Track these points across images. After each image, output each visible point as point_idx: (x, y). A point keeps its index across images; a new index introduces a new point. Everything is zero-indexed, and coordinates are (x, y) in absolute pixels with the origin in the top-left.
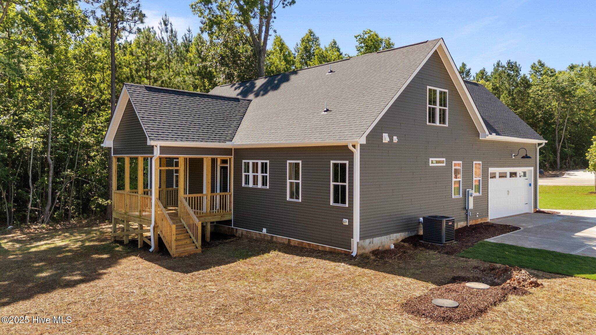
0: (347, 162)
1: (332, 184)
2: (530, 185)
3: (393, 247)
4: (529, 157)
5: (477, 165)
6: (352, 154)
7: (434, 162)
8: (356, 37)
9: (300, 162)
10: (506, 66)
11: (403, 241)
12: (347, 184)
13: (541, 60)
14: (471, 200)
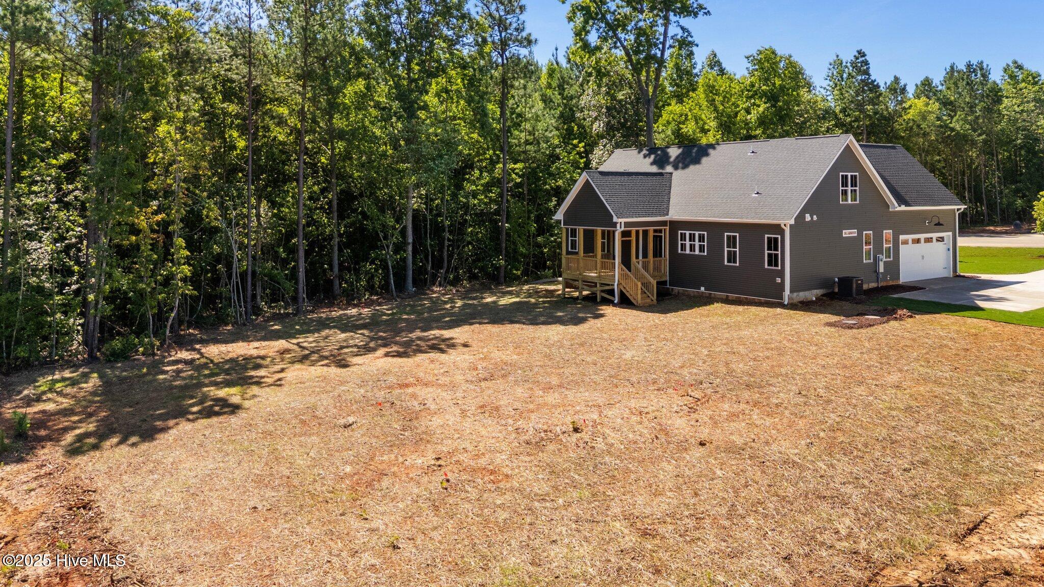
0: (779, 237)
1: (766, 252)
2: (949, 250)
3: (814, 299)
4: (942, 225)
5: (888, 233)
6: (783, 231)
7: (846, 233)
8: (747, 58)
9: (738, 234)
10: (965, 70)
11: (823, 295)
12: (779, 252)
13: (1017, 59)
14: (881, 265)
